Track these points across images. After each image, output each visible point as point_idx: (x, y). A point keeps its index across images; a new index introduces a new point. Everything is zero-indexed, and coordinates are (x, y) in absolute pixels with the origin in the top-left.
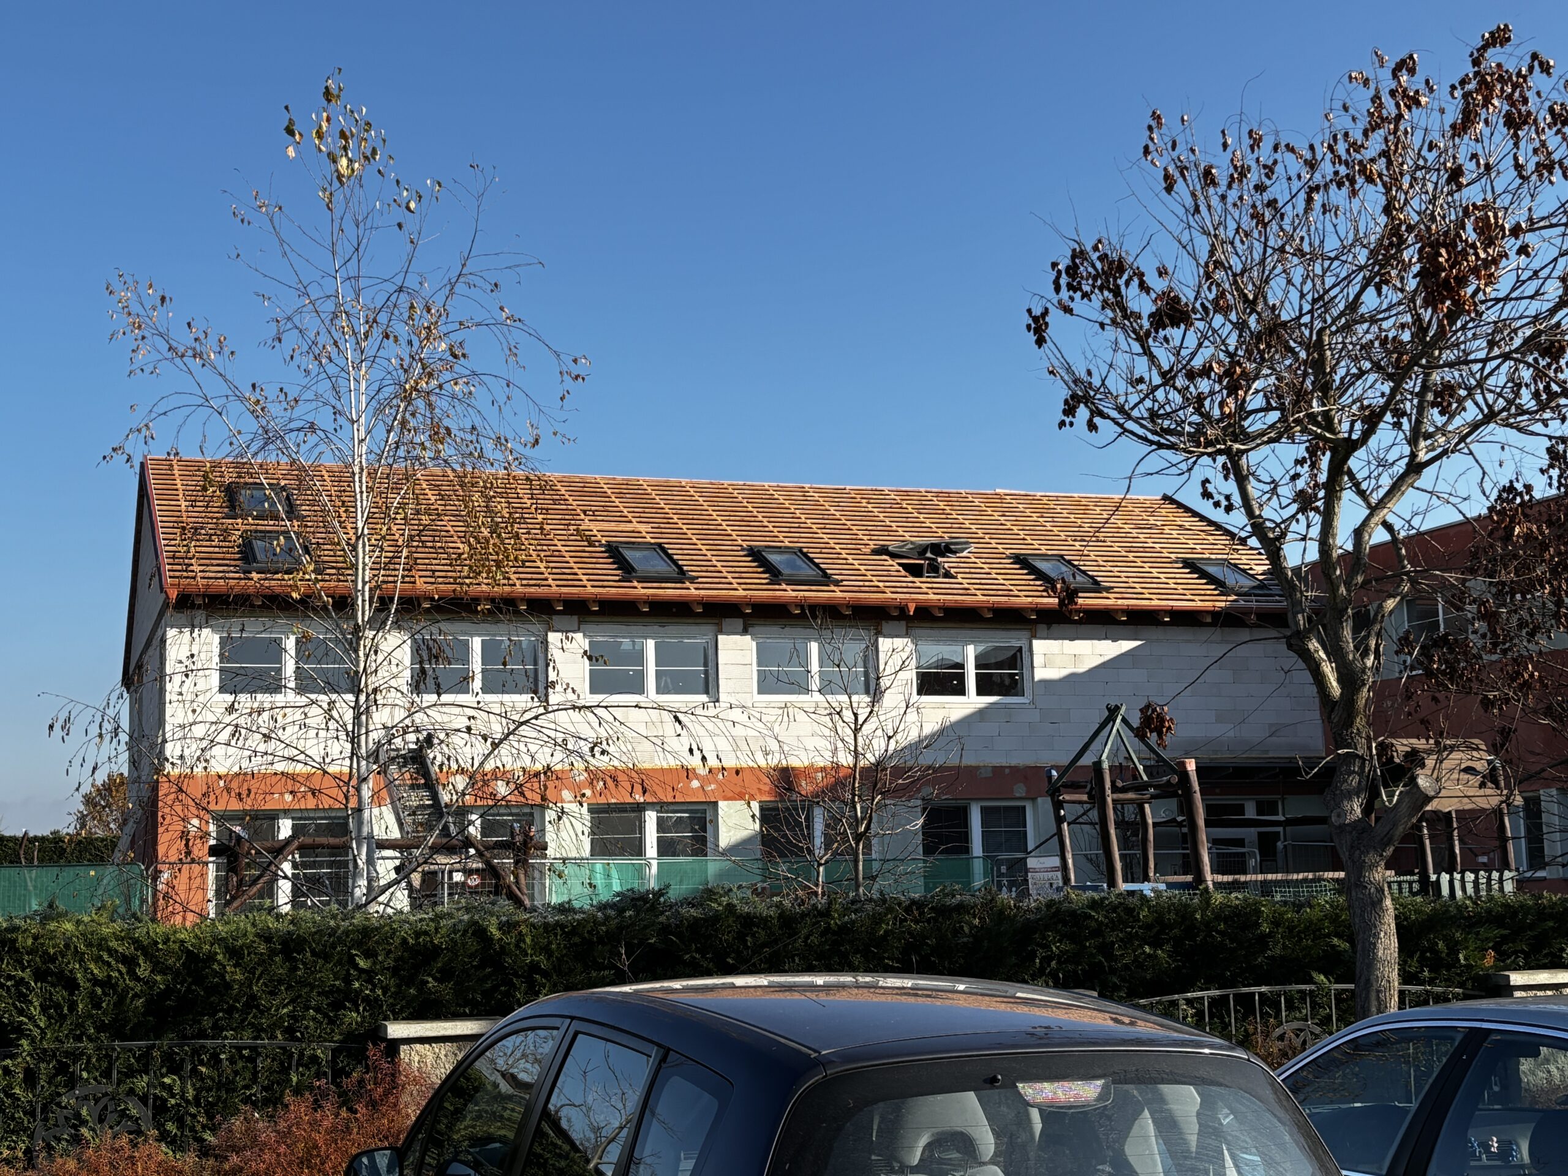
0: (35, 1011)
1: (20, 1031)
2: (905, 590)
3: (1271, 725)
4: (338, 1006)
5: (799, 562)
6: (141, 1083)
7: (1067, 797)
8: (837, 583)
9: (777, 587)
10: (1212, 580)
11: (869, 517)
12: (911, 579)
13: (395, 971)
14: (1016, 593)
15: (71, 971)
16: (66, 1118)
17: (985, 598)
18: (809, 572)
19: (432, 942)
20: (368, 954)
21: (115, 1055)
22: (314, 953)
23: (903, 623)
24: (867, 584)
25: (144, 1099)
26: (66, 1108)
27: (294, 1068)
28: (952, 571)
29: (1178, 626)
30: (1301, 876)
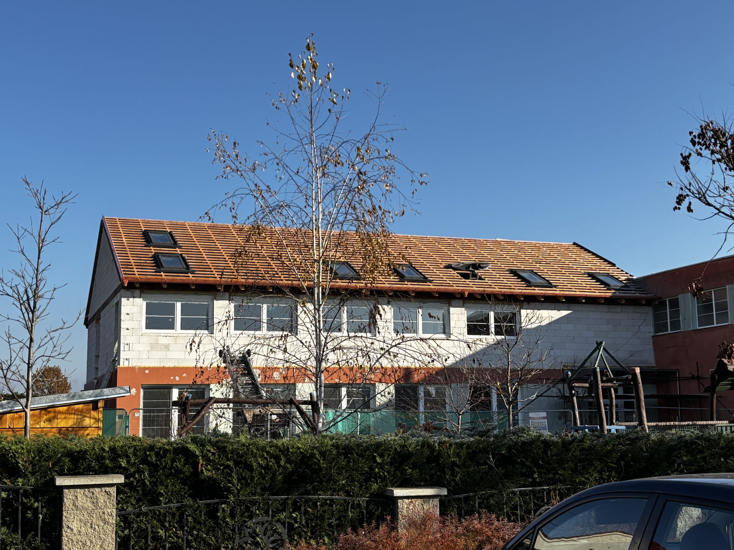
0: (235, 481)
1: (228, 490)
2: (462, 285)
3: (631, 351)
4: (368, 480)
5: (412, 272)
6: (282, 516)
7: (576, 385)
8: (431, 281)
9: (403, 283)
10: (602, 283)
11: (439, 250)
12: (464, 280)
13: (391, 464)
14: (513, 287)
15: (250, 462)
16: (249, 533)
17: (499, 290)
18: (416, 276)
19: (408, 450)
20: (381, 456)
21: (270, 502)
22: (358, 455)
23: (461, 301)
24: (444, 282)
25: (283, 524)
26: (249, 528)
27: (349, 510)
28: (483, 277)
29: (588, 304)
30: (686, 423)
